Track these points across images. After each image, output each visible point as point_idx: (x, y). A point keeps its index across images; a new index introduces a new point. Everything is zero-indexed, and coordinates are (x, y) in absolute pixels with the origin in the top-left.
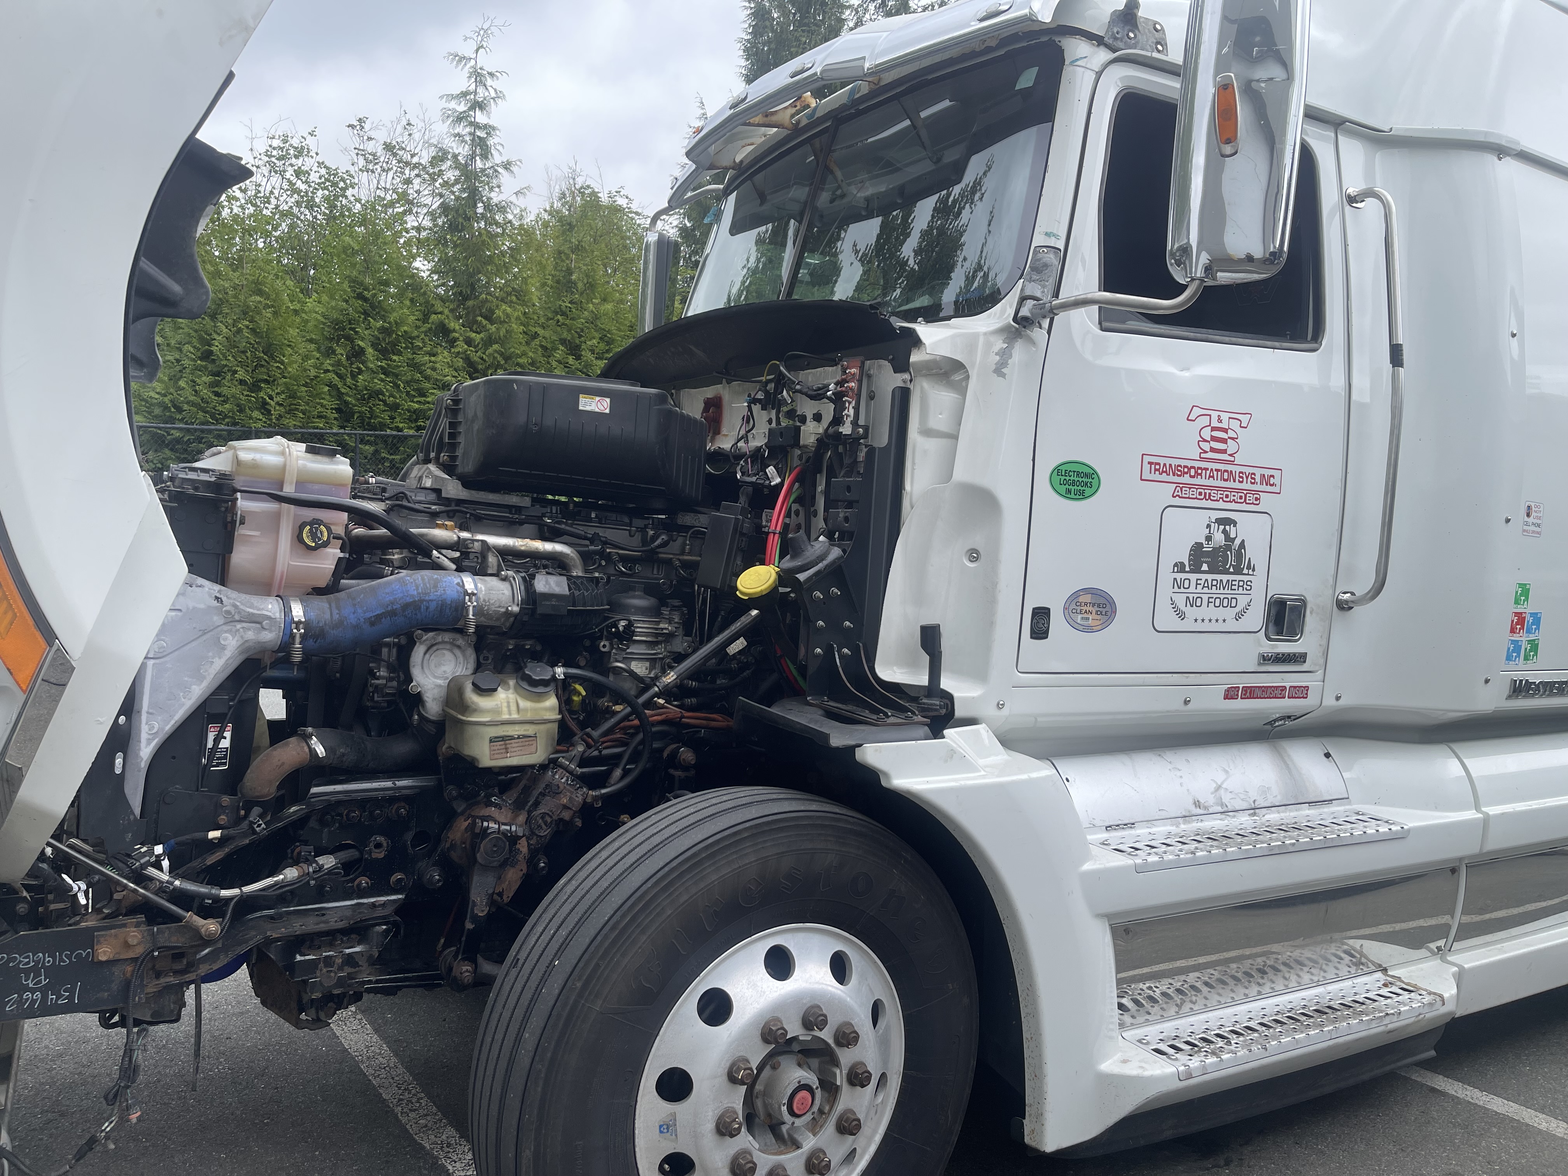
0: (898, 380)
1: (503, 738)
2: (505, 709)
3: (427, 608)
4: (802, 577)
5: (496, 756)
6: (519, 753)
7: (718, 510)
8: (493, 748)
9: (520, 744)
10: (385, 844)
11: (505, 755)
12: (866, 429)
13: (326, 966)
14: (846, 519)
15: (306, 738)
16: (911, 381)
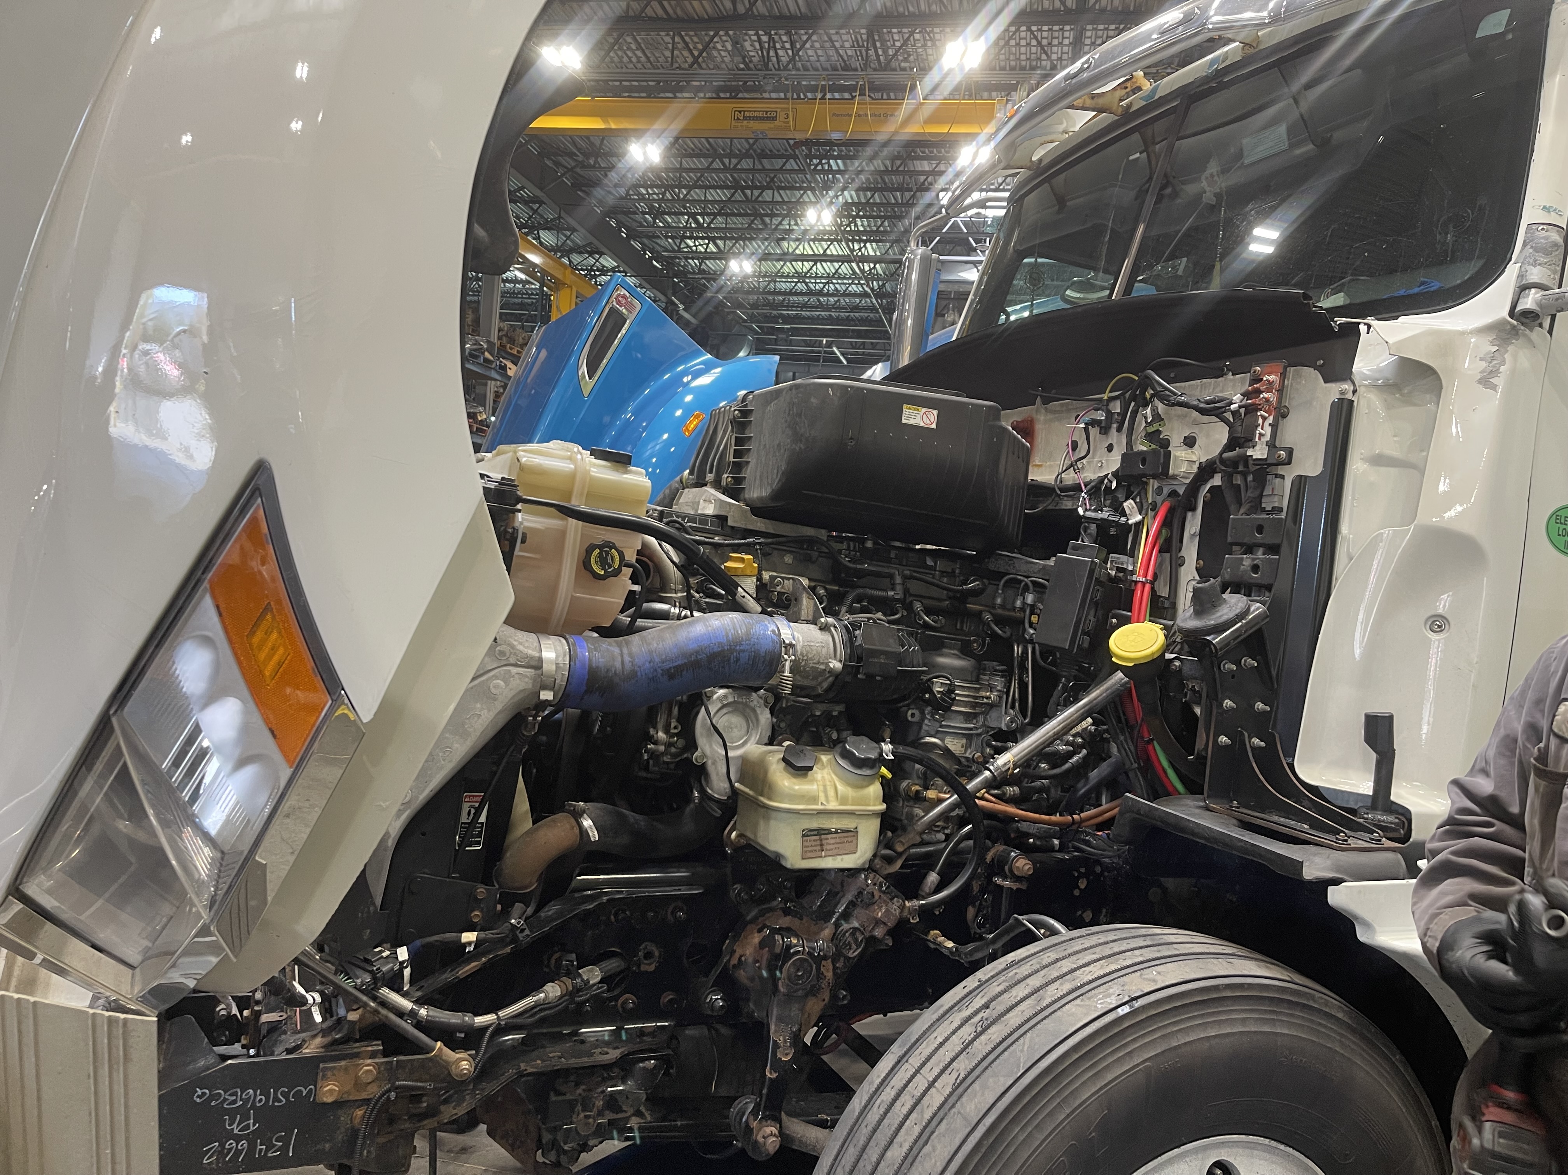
0: (1334, 391)
1: (820, 832)
2: (822, 795)
3: (738, 660)
4: (1216, 640)
5: (809, 855)
6: (835, 852)
7: (1065, 553)
8: (805, 844)
9: (838, 840)
10: (657, 954)
11: (818, 854)
12: (1290, 452)
13: (584, 1110)
14: (1255, 568)
15: (577, 815)
16: (1354, 392)
